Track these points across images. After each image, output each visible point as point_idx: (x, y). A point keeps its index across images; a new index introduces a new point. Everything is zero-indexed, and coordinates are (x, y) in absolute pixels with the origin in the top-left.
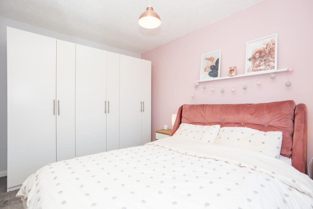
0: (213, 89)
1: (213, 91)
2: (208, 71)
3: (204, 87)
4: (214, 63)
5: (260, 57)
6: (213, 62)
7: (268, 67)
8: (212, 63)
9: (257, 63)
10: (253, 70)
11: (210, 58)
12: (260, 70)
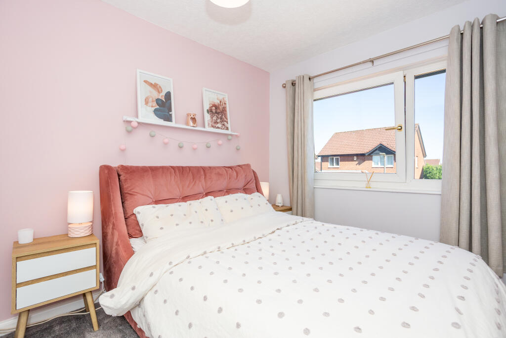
0: (166, 141)
1: (166, 144)
2: (152, 107)
3: (153, 134)
4: (162, 96)
5: (216, 113)
6: (161, 94)
7: (224, 127)
8: (159, 95)
9: (215, 118)
10: (213, 126)
11: (153, 84)
12: (218, 128)
